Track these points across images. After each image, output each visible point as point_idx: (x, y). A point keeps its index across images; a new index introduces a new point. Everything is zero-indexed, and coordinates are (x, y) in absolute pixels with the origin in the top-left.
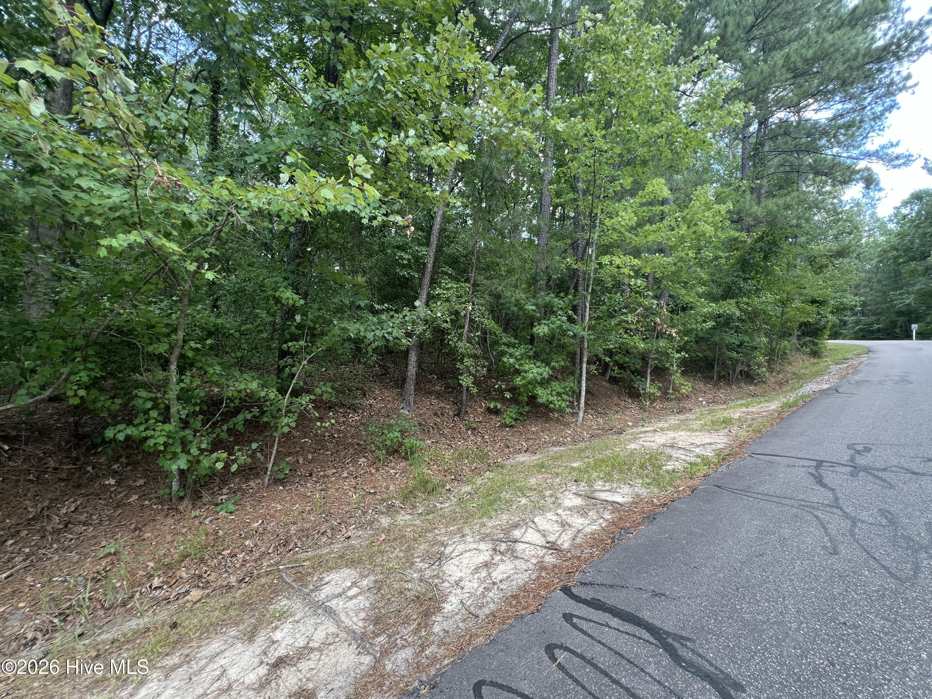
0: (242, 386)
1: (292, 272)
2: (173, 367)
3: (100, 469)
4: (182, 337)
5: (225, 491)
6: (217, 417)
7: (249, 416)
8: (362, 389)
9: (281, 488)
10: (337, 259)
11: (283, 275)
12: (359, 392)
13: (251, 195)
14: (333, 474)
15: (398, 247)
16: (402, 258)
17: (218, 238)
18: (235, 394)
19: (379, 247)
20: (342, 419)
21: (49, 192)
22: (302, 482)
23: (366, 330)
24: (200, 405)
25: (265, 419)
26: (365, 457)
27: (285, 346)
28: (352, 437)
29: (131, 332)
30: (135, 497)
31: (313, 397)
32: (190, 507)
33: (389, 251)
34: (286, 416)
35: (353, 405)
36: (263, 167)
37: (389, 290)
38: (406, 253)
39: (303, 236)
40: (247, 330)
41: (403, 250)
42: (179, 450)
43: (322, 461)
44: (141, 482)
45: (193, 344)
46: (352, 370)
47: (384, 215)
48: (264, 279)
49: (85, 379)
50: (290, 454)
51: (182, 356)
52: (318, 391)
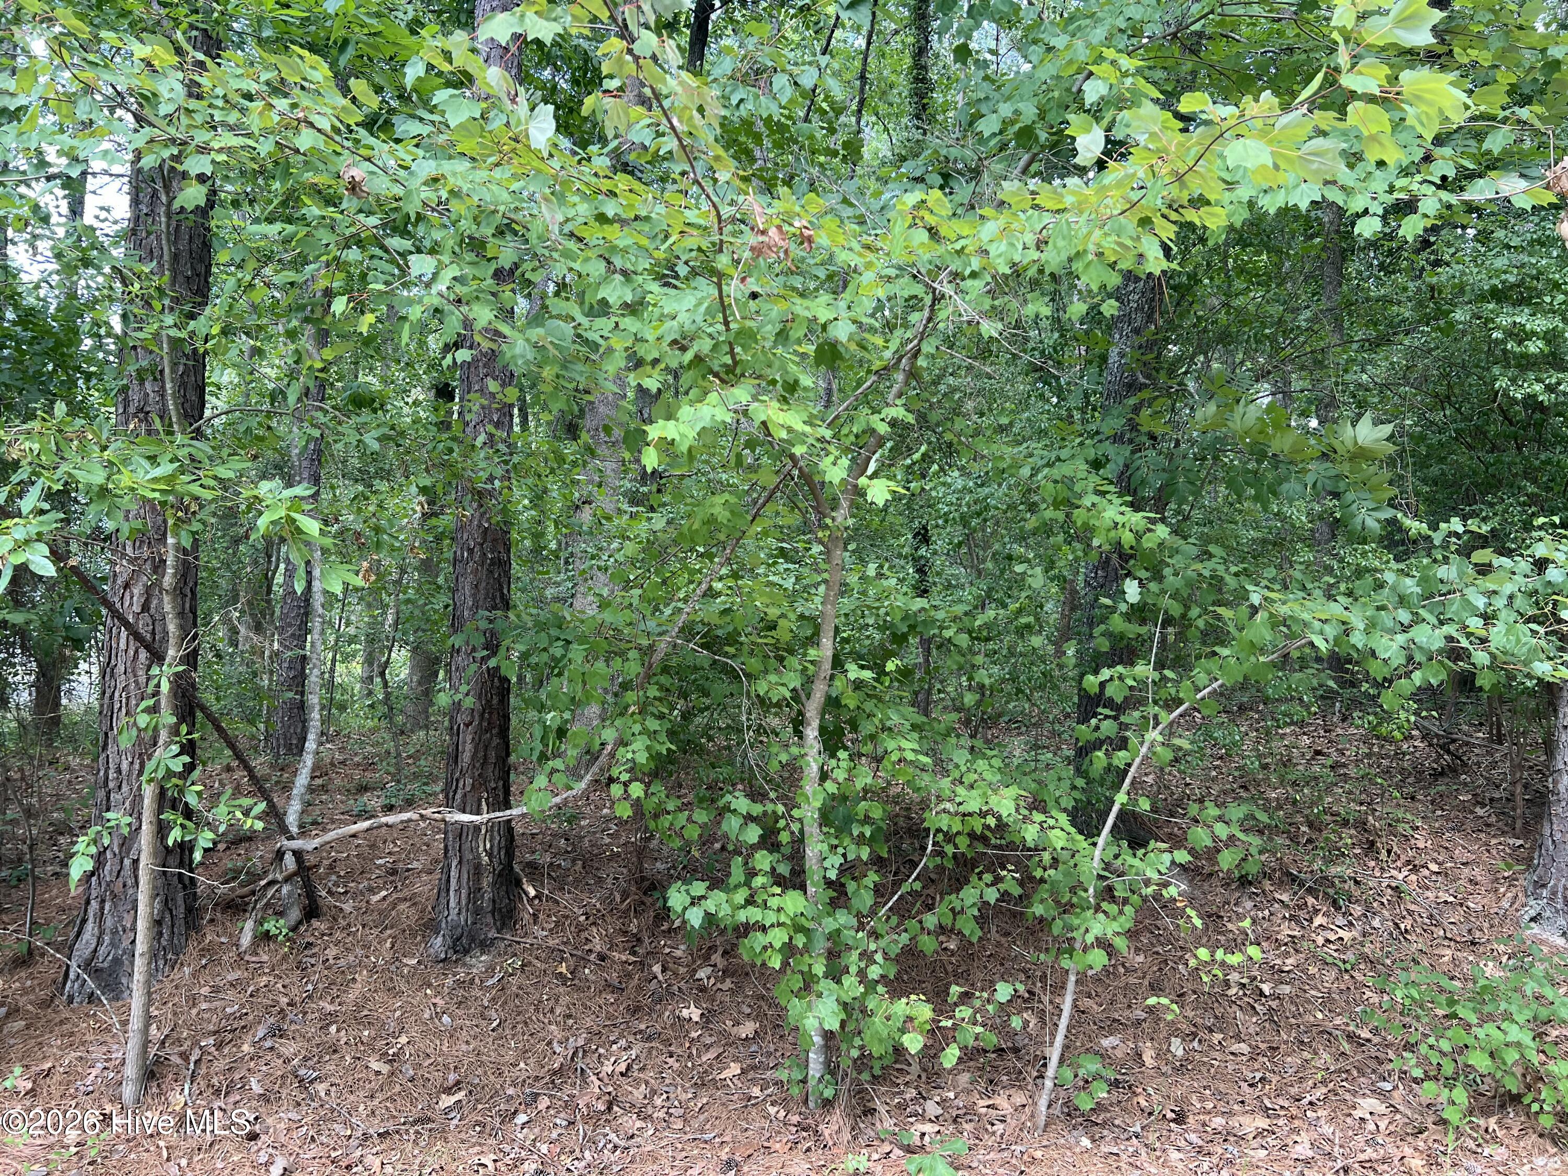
0: (973, 805)
1: (1117, 439)
2: (811, 733)
3: (676, 974)
4: (830, 653)
5: (932, 1108)
6: (911, 884)
7: (992, 895)
8: (1361, 825)
9: (1086, 1142)
10: (1261, 375)
11: (1091, 454)
12: (1348, 836)
13: (989, 229)
14: (1260, 1134)
15: (1499, 295)
16: (1520, 335)
17: (913, 374)
18: (957, 827)
19: (1421, 304)
20: (1286, 931)
21: (568, 329)
22: (1152, 1138)
23: (1371, 626)
24: (871, 841)
25: (1038, 910)
26: (1382, 1095)
27: (1091, 681)
28: (1327, 1001)
29: (732, 639)
30: (735, 1069)
31: (1182, 856)
32: (846, 1136)
33: (1459, 315)
34: (1098, 909)
35: (1326, 881)
36: (1026, 135)
37: (1462, 457)
38: (1537, 309)
39: (1150, 319)
40: (987, 626)
41: (1522, 301)
42: (819, 969)
43: (1220, 1075)
44: (748, 1029)
45: (854, 672)
46: (1321, 744)
47: (1443, 183)
48: (1035, 471)
49: (642, 758)
50: (1112, 1026)
51: (833, 703)
52: (1200, 837)
